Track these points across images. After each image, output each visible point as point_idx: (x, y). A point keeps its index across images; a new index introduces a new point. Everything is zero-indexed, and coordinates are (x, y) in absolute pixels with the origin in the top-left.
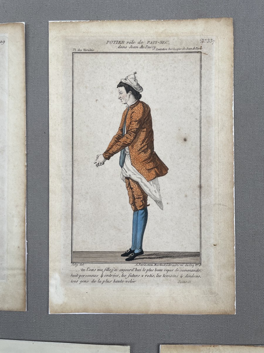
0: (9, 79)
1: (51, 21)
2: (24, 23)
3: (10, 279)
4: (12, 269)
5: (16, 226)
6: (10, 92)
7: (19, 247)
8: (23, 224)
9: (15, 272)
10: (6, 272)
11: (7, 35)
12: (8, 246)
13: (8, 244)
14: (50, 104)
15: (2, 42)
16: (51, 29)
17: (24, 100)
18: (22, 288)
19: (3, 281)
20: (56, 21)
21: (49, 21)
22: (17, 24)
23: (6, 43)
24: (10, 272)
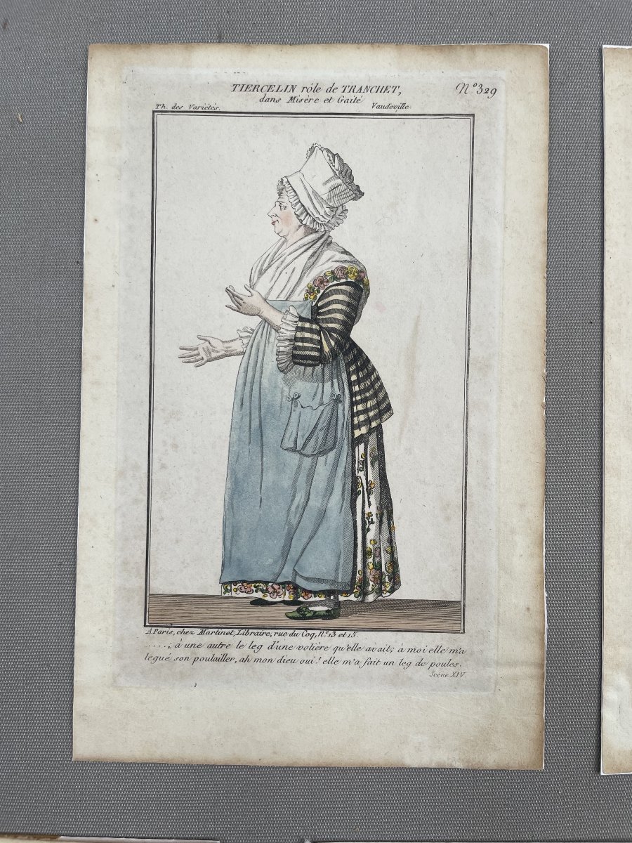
0: (505, 187)
1: (608, 46)
2: (547, 46)
3: (502, 689)
4: (511, 664)
5: (522, 556)
6: (507, 219)
7: (528, 609)
8: (537, 550)
9: (518, 671)
10: (492, 672)
11: (503, 74)
12: (499, 605)
13: (499, 602)
14: (608, 251)
15: (490, 91)
16: (609, 66)
17: (543, 240)
18: (535, 712)
19: (486, 693)
20: (621, 47)
21: (604, 46)
22: (531, 46)
23: (501, 95)
24: (505, 671)
